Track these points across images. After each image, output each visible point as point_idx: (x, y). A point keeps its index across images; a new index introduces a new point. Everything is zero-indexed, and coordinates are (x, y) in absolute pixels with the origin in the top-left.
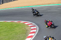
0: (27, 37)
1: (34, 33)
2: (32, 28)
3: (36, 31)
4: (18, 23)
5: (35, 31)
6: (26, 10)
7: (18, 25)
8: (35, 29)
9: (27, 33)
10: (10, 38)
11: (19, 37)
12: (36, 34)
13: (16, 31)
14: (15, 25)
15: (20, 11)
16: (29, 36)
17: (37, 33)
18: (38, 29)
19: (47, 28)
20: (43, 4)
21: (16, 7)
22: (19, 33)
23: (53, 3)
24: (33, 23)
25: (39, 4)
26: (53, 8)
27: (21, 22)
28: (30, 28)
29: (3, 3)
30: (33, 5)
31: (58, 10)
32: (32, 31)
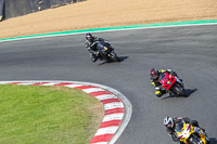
0: (90, 138)
2: (109, 106)
3: (124, 117)
4: (58, 88)
5: (119, 116)
7: (57, 98)
8: (118, 110)
9: (90, 126)
12: (122, 130)
15: (65, 46)
17: (125, 125)
18: (130, 110)
19: (159, 96)
20: (147, 22)
22: (61, 126)
23: (184, 18)
24: (111, 90)
25: (135, 20)
28: (102, 108)
29: (4, 18)
30: (112, 24)
31: (200, 41)
32: (107, 118)
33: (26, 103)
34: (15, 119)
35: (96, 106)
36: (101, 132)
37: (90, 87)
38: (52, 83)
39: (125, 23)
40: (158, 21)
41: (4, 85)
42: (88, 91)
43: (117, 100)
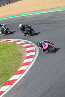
0: (21, 64)
1: (32, 57)
2: (28, 49)
4: (5, 43)
5: (33, 53)
8: (32, 51)
9: (20, 59)
11: (9, 65)
12: (35, 59)
13: (2, 56)
14: (1, 47)
16: (24, 62)
17: (36, 57)
18: (38, 50)
20: (42, 10)
23: (59, 7)
24: (29, 42)
25: (37, 10)
26: (59, 15)
27: (11, 41)
28: (25, 50)
30: (27, 12)
32: (28, 55)
35: (22, 50)
36: (26, 61)
37: (19, 41)
38: (2, 41)
39: (33, 11)
40: (47, 9)
42: (19, 43)
43: (32, 46)
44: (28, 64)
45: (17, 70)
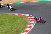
0: (26, 27)
2: (31, 20)
4: (19, 15)
5: (33, 22)
6: (26, 5)
7: (19, 17)
9: (26, 24)
10: (13, 28)
11: (20, 27)
13: (17, 22)
14: (17, 17)
15: (21, 5)
17: (35, 24)
21: (18, 2)
22: (20, 24)
27: (22, 15)
28: (29, 20)
33: (11, 19)
34: (9, 22)
37: (26, 15)
41: (6, 15)
42: (26, 16)
43: (33, 18)
44: (30, 27)
45: (24, 30)
